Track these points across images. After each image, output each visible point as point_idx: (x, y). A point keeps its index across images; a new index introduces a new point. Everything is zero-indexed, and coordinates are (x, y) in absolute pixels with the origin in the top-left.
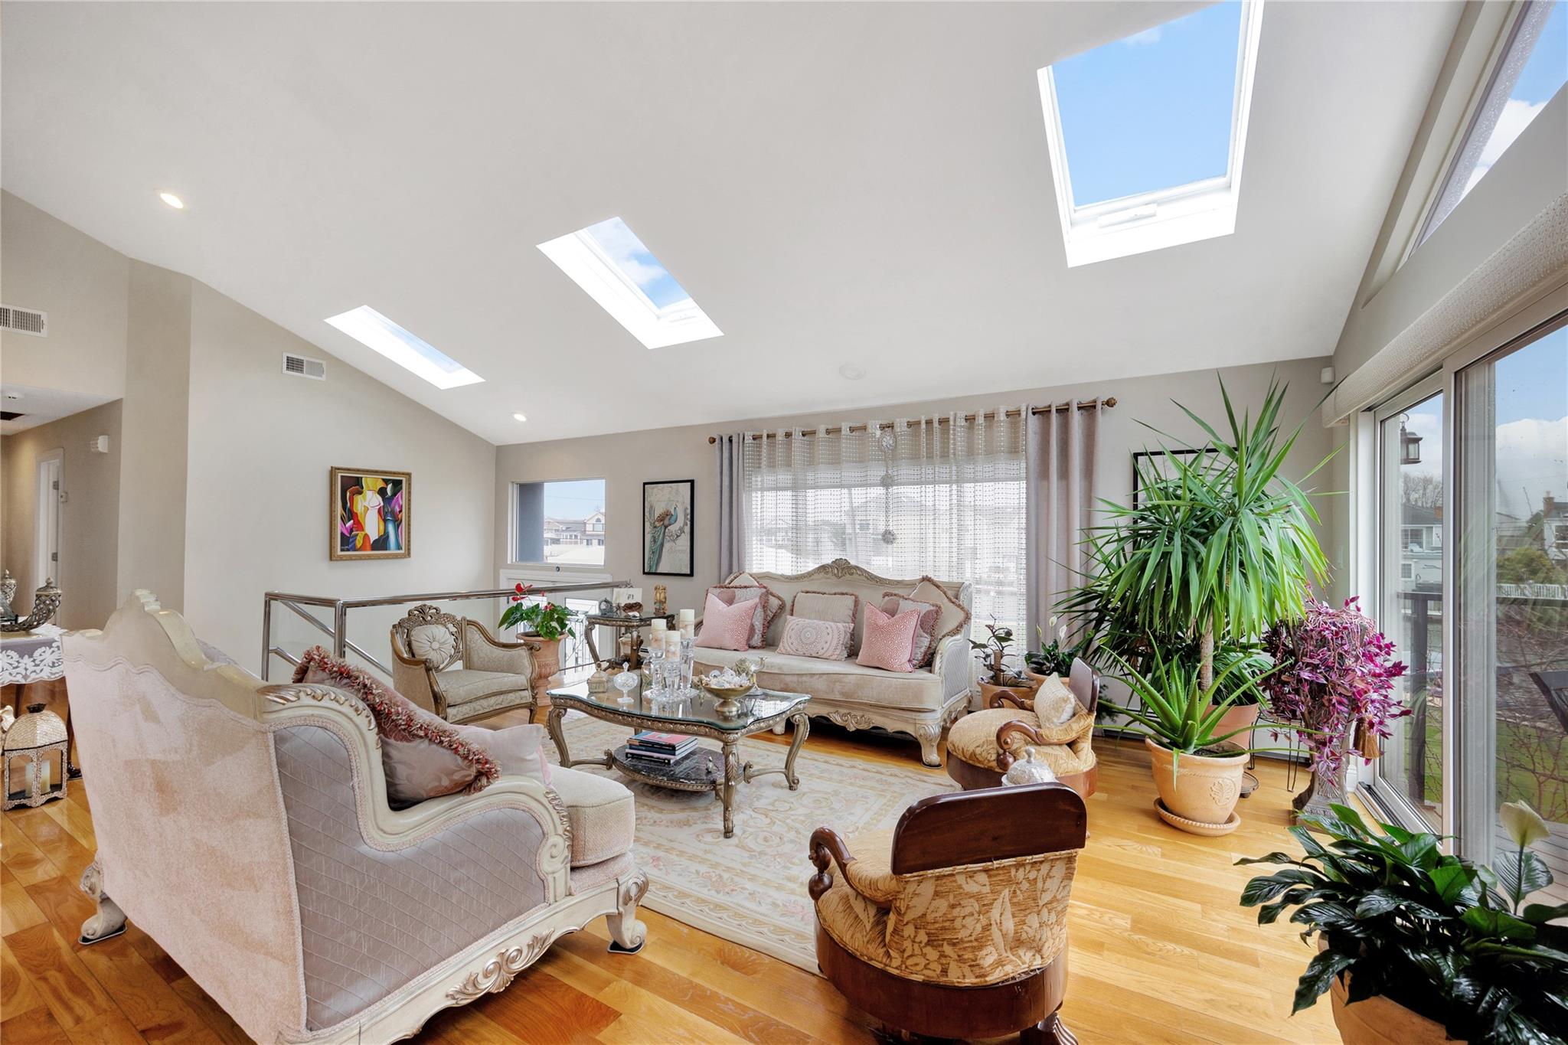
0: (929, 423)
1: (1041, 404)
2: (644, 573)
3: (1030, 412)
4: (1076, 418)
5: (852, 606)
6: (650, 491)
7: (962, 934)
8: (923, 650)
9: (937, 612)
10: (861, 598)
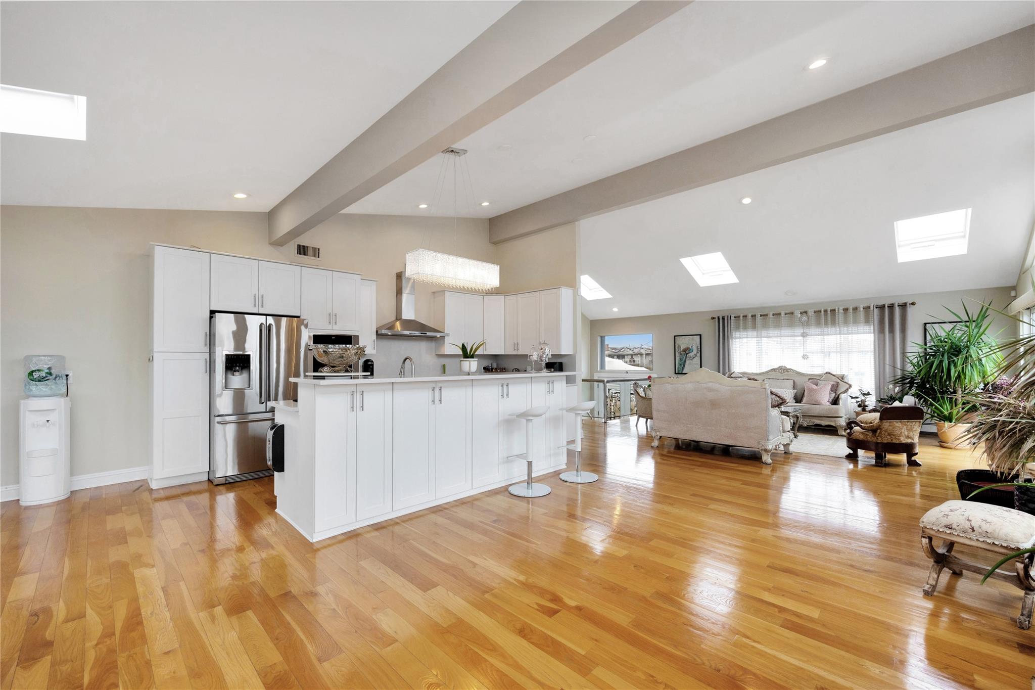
0: (826, 311)
1: (880, 303)
2: (675, 373)
3: (875, 307)
4: (897, 311)
5: (792, 384)
6: (678, 339)
7: (896, 433)
8: (832, 398)
9: (837, 384)
10: (795, 381)
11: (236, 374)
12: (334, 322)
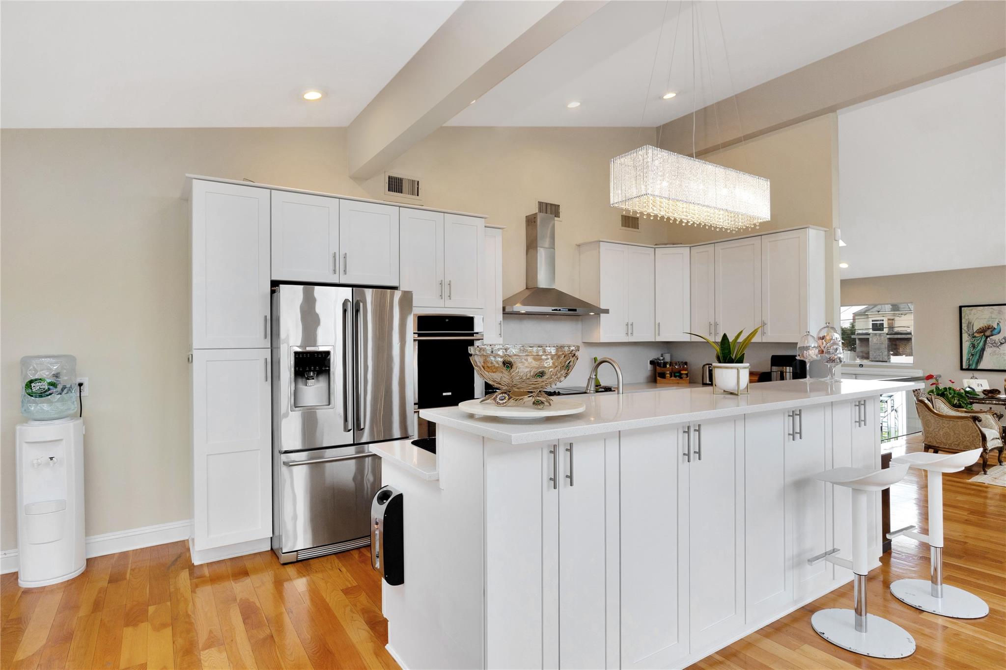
2: (962, 369)
6: (968, 312)
11: (310, 382)
12: (447, 294)
